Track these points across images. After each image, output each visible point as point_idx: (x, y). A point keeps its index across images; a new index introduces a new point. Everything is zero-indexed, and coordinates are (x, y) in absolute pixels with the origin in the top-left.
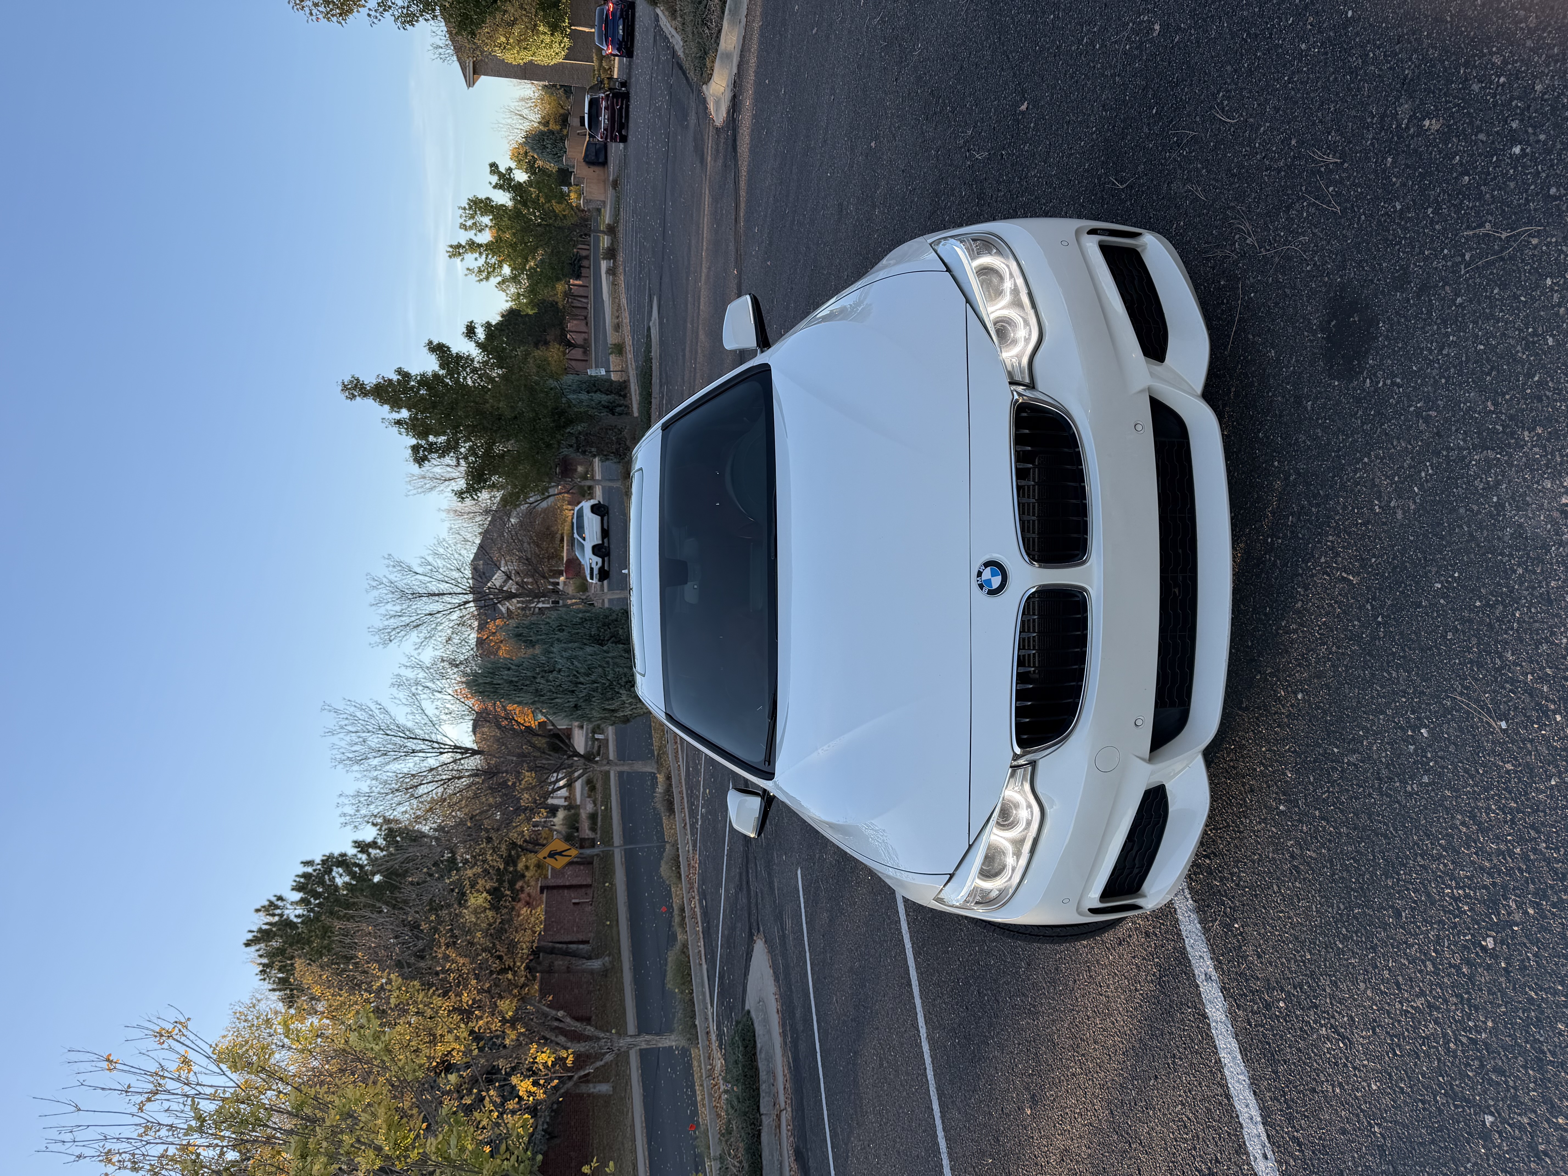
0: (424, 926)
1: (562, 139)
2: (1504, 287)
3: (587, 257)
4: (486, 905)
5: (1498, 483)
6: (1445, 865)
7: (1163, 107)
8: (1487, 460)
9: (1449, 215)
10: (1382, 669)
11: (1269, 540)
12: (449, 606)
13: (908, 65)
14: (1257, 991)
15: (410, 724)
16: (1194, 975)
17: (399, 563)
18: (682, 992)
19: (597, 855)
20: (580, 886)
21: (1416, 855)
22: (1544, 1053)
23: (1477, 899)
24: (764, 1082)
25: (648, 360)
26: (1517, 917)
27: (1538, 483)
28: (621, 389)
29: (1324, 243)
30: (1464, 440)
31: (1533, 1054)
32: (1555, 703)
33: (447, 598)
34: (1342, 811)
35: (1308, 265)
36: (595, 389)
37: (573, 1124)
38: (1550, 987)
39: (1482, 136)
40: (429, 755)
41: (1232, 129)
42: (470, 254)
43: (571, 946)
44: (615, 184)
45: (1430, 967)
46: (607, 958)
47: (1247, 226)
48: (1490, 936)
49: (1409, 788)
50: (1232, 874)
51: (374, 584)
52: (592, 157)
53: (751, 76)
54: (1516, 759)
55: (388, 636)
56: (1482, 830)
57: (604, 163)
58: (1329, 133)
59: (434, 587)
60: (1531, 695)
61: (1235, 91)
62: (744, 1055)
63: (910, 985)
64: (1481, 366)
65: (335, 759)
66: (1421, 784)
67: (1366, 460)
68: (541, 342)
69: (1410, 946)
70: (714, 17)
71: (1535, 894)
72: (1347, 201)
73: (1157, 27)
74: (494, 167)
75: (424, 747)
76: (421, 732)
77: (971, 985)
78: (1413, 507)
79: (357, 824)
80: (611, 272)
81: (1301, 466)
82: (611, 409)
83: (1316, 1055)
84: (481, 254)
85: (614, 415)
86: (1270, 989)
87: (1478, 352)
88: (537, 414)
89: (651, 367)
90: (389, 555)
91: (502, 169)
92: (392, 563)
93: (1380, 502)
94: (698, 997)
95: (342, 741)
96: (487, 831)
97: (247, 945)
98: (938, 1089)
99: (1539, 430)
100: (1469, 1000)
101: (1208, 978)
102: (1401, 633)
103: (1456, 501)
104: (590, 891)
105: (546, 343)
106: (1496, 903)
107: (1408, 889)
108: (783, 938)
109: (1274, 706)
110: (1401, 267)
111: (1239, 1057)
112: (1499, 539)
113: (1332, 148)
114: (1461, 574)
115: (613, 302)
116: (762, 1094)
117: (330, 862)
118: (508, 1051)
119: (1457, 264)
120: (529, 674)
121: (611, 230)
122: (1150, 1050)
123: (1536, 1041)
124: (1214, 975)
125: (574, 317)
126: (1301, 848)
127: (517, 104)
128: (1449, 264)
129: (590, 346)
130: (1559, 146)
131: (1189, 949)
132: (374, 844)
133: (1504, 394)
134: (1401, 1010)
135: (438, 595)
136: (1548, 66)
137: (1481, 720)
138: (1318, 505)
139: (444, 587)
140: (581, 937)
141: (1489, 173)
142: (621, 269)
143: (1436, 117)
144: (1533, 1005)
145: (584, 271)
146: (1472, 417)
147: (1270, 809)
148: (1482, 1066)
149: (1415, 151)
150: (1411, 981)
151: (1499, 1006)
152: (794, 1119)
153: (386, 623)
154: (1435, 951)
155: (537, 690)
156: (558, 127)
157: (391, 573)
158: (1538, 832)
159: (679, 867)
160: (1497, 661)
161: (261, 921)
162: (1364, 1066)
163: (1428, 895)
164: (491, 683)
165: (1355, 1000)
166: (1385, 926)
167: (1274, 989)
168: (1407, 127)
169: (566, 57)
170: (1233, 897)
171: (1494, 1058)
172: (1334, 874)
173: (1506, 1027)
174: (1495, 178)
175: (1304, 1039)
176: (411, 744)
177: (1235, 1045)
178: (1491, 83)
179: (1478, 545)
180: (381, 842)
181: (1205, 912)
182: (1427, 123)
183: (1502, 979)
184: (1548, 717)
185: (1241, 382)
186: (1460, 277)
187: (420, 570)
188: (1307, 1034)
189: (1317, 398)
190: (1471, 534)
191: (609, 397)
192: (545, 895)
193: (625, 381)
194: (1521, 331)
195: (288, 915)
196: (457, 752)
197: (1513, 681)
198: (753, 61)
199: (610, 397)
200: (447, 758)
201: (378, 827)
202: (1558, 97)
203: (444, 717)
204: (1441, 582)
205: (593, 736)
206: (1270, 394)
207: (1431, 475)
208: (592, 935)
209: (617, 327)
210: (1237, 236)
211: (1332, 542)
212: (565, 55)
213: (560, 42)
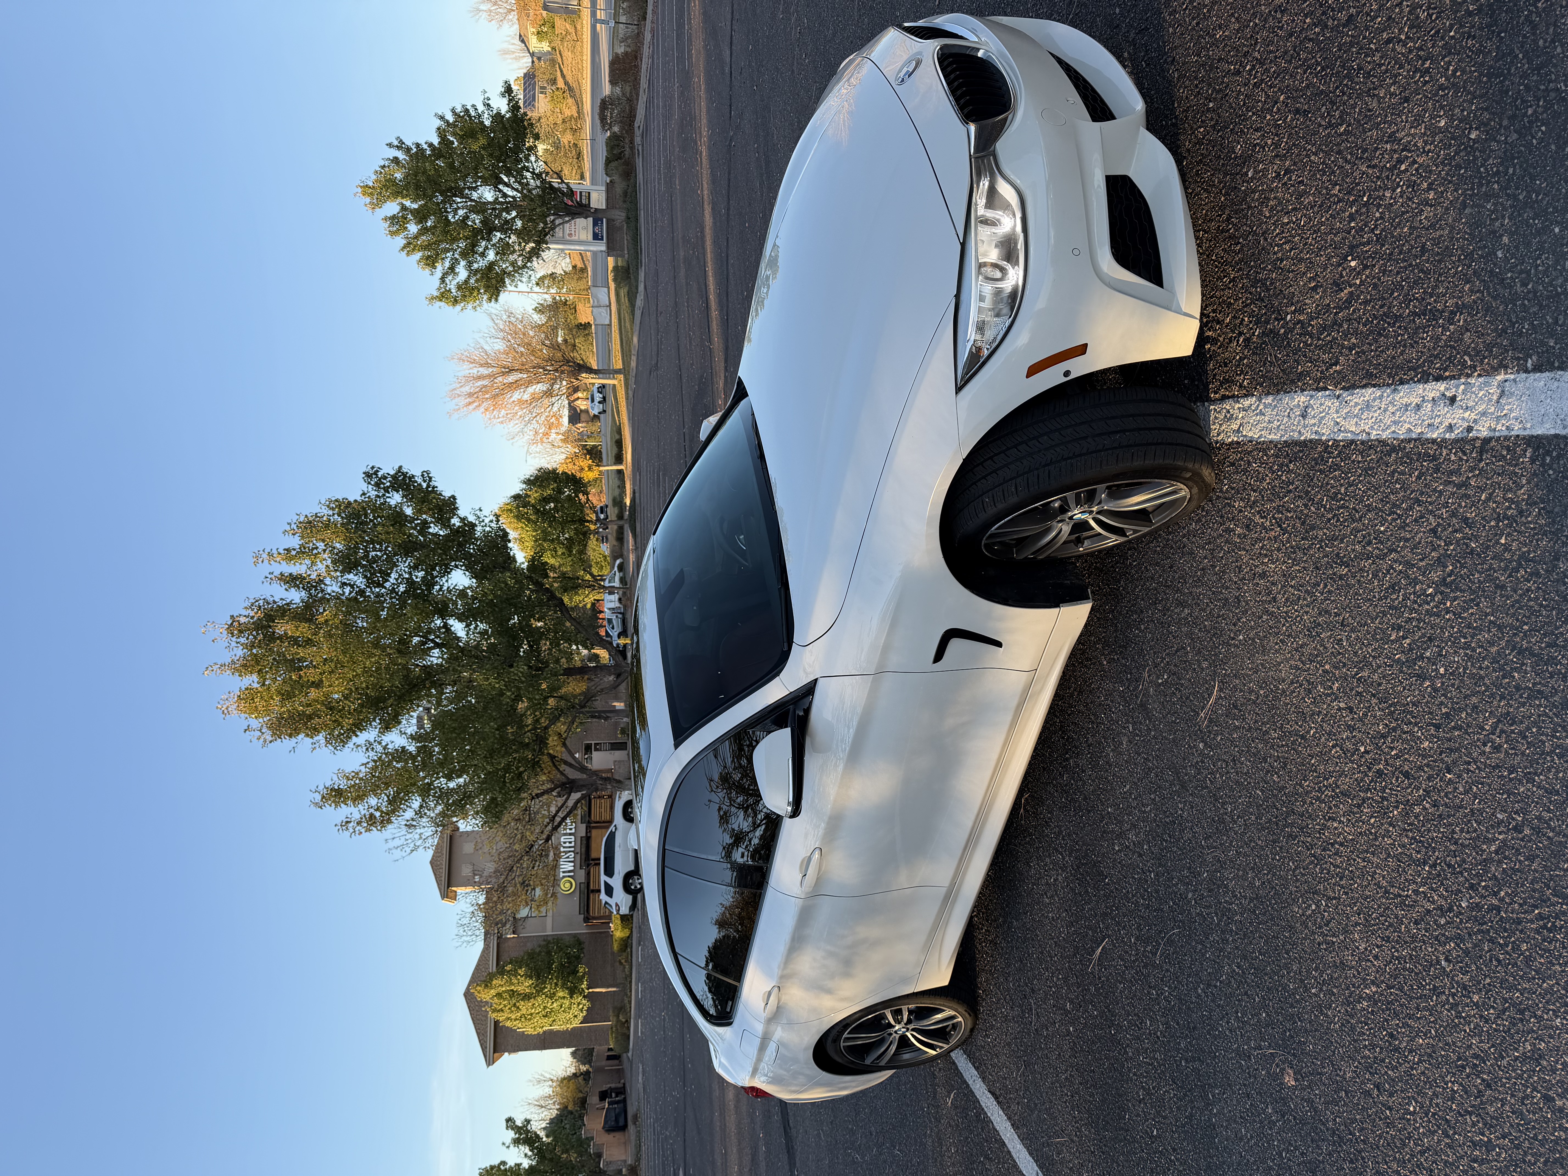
52: (612, 1125)
57: (624, 1127)
74: (510, 1122)
169: (585, 1020)
212: (585, 1017)
213: (579, 1004)
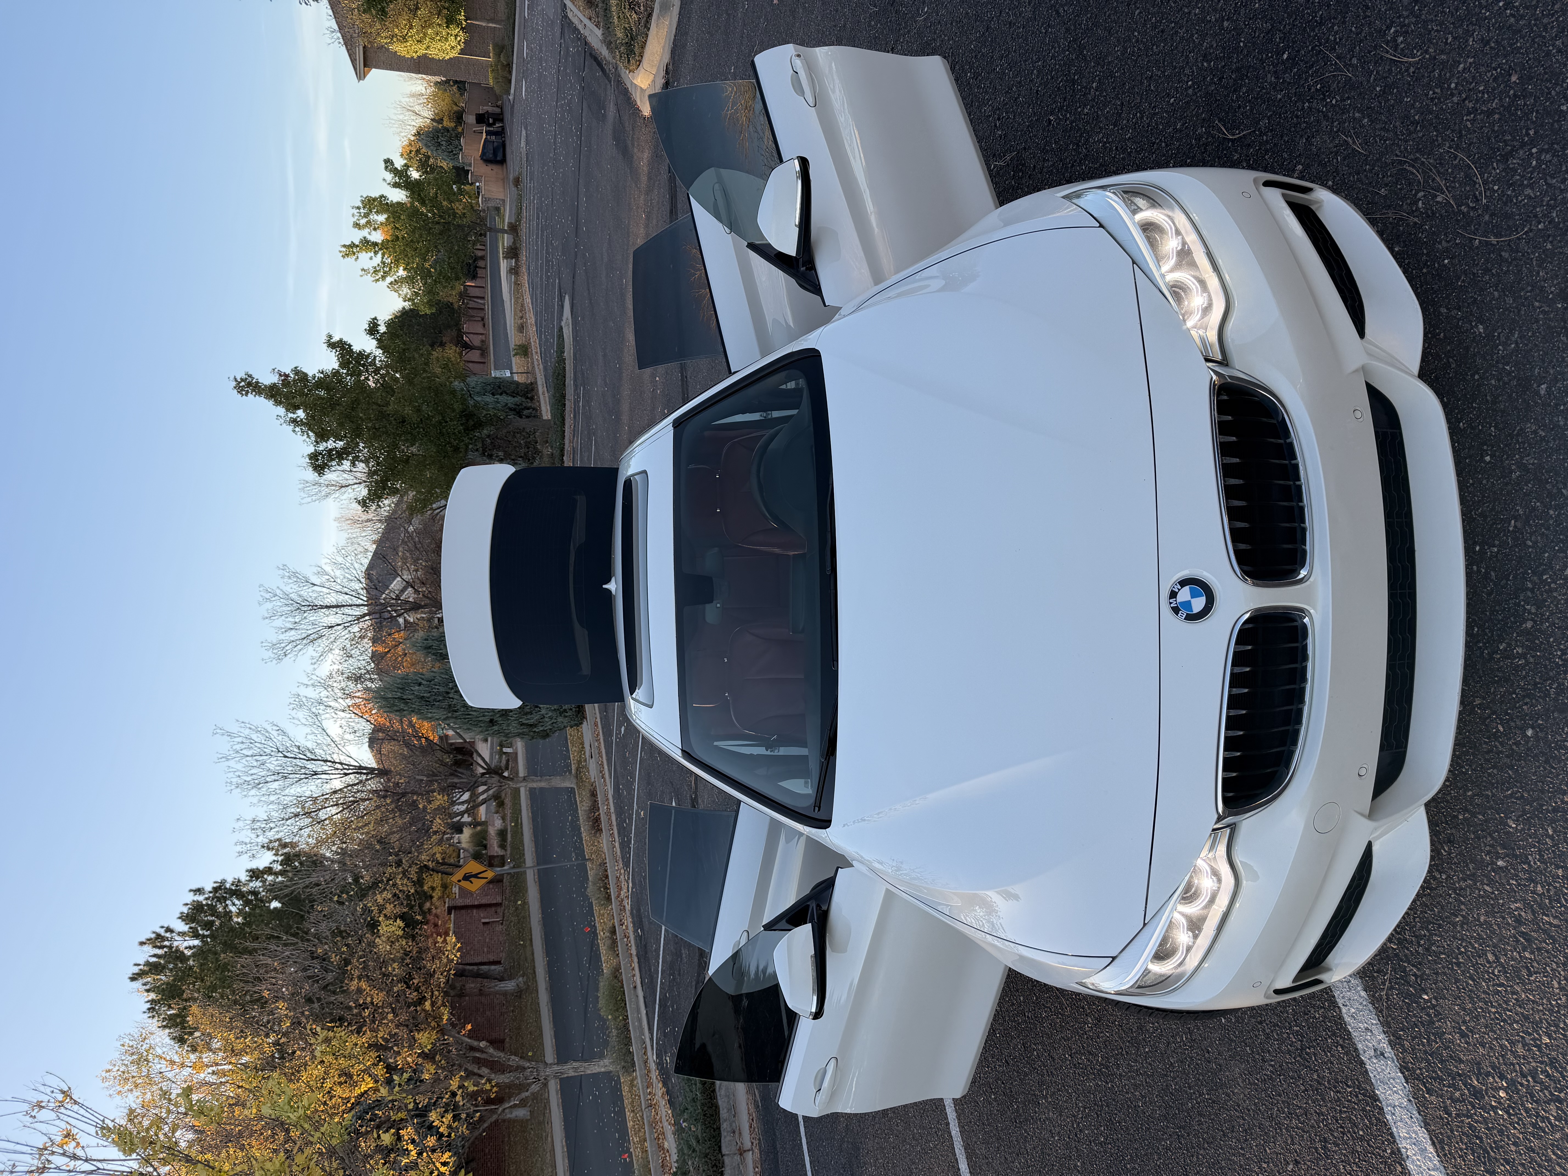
0: (335, 959)
1: (458, 136)
3: (483, 258)
4: (401, 933)
7: (1298, 51)
11: (1478, 548)
12: (350, 619)
13: (909, 32)
14: (1460, 1075)
15: (310, 745)
16: (1356, 1050)
17: (295, 574)
18: (615, 1018)
19: (509, 873)
20: (491, 906)
24: (725, 1120)
25: (561, 361)
28: (528, 391)
33: (347, 610)
35: (1539, 223)
36: (500, 391)
37: (487, 1151)
40: (332, 776)
41: (1412, 70)
42: (364, 253)
43: (482, 967)
44: (517, 182)
46: (521, 979)
51: (268, 596)
52: (490, 156)
55: (281, 651)
57: (505, 162)
59: (332, 599)
61: (1415, 24)
62: (703, 1093)
65: (231, 783)
68: (437, 343)
74: (388, 162)
75: (326, 768)
76: (321, 751)
77: (1012, 1038)
79: (253, 851)
80: (514, 271)
81: (1529, 460)
82: (518, 411)
83: (1559, 1157)
84: (376, 253)
85: (521, 417)
86: (1481, 1074)
88: (443, 417)
89: (564, 368)
90: (284, 565)
91: (397, 166)
92: (287, 574)
94: (633, 1024)
95: (239, 765)
96: (397, 854)
97: (133, 979)
98: (967, 1147)
101: (1379, 1054)
104: (500, 910)
105: (442, 345)
109: (1485, 743)
111: (1431, 1149)
115: (516, 302)
116: (724, 1134)
117: (222, 892)
120: (442, 689)
121: (514, 229)
122: (1287, 1130)
124: (1389, 1051)
125: (471, 318)
126: (1533, 912)
127: (407, 100)
129: (488, 348)
131: (1347, 1019)
132: (269, 870)
135: (337, 606)
139: (343, 599)
140: (491, 958)
142: (524, 269)
145: (479, 271)
147: (1481, 865)
152: (763, 1161)
153: (282, 637)
155: (450, 705)
156: (453, 125)
157: (287, 584)
159: (608, 888)
161: (147, 954)
164: (401, 699)
167: (1488, 1074)
169: (462, 52)
170: (1420, 964)
175: (1540, 1138)
176: (310, 765)
177: (1423, 1135)
180: (278, 867)
181: (1373, 978)
187: (316, 580)
188: (1544, 1132)
191: (516, 399)
192: (453, 915)
193: (532, 383)
195: (178, 947)
196: (361, 773)
199: (518, 399)
200: (351, 779)
201: (274, 852)
203: (347, 737)
205: (501, 750)
206: (1477, 377)
208: (503, 955)
209: (521, 328)
210: (1421, 194)
212: (461, 50)
213: (456, 36)
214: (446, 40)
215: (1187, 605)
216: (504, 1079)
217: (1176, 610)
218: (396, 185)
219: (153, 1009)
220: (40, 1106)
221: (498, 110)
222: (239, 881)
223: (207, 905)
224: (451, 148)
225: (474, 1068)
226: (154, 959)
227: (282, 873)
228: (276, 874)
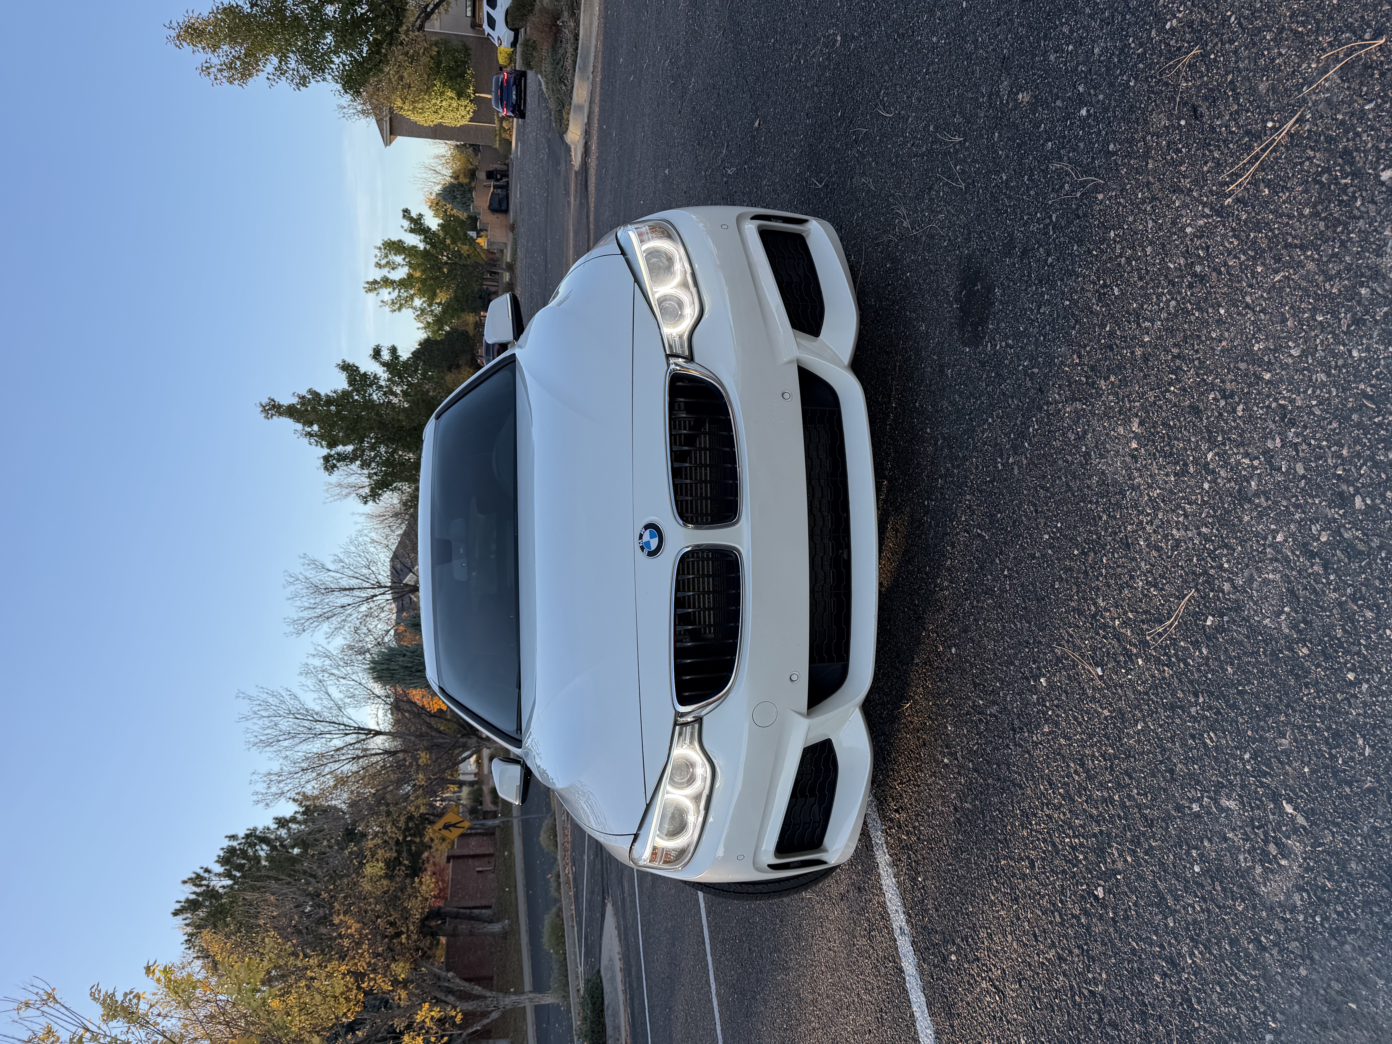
0: (324, 895)
1: (470, 191)
2: (1080, 243)
4: (382, 874)
5: (1085, 432)
6: (1064, 814)
7: (845, 110)
8: (1076, 411)
9: (1039, 180)
10: (1010, 621)
12: (358, 600)
13: (687, 98)
14: (937, 944)
15: (318, 709)
16: (892, 929)
17: (314, 562)
18: (556, 953)
19: (499, 826)
20: (484, 856)
21: (1043, 804)
22: (1146, 1005)
23: (1089, 848)
24: (611, 1037)
26: (1120, 865)
27: (1113, 430)
29: (955, 218)
30: (1059, 394)
31: (1137, 1007)
32: (1136, 648)
33: (356, 593)
34: (988, 762)
35: (945, 241)
38: (1147, 937)
39: (1059, 103)
40: (335, 736)
41: (891, 123)
42: (384, 289)
43: (475, 911)
44: (513, 228)
45: (1058, 919)
46: (506, 922)
47: (903, 211)
48: (1100, 885)
49: (1035, 738)
50: (914, 828)
51: (291, 580)
53: (596, 125)
54: (1111, 704)
55: (301, 627)
56: (1090, 778)
57: (506, 211)
58: (955, 116)
59: (345, 583)
60: (1119, 641)
61: (891, 87)
63: (704, 943)
64: (1068, 321)
65: (249, 742)
66: (1043, 734)
67: (990, 420)
68: (454, 367)
69: (1042, 897)
70: (569, 76)
71: (1132, 842)
72: (969, 177)
73: (839, 38)
75: (331, 728)
76: (328, 715)
78: (1025, 462)
79: (268, 801)
81: (945, 431)
83: (980, 1008)
84: (394, 289)
86: (946, 942)
87: (1064, 308)
90: (304, 554)
91: (414, 215)
92: (307, 562)
93: (1002, 459)
94: (570, 957)
95: (256, 725)
96: (387, 805)
97: (176, 913)
99: (1112, 378)
100: (1088, 951)
101: (902, 933)
102: (1022, 585)
103: (1055, 453)
104: (492, 860)
105: (458, 367)
106: (1103, 851)
107: (1038, 840)
108: (623, 900)
109: (936, 661)
110: (1008, 233)
112: (1088, 487)
113: (958, 131)
114: (1062, 524)
117: (253, 838)
118: (402, 1011)
119: (1046, 226)
121: (511, 267)
123: (1140, 993)
124: (907, 929)
126: (961, 801)
127: (431, 161)
128: (1042, 226)
130: (1113, 103)
131: (888, 904)
132: (293, 820)
133: (1085, 346)
134: (1039, 962)
135: (349, 589)
136: (1102, 29)
137: (1084, 668)
138: (958, 467)
139: (354, 583)
140: (484, 903)
141: (1065, 137)
143: (1026, 89)
144: (1135, 955)
146: (1063, 371)
147: (938, 762)
148: (1101, 1019)
149: (1014, 123)
150: (1045, 933)
151: (1111, 957)
153: (301, 614)
154: (1061, 901)
156: (467, 181)
157: (307, 570)
158: (1131, 778)
159: (556, 836)
160: (1093, 608)
161: (188, 892)
162: (1015, 1020)
163: (1054, 845)
164: (388, 669)
165: (1005, 952)
166: (1024, 877)
167: (948, 942)
168: (1008, 103)
169: (471, 120)
170: (916, 851)
171: (1109, 1011)
172: (985, 826)
173: (1116, 980)
174: (1070, 141)
175: (971, 993)
176: (319, 727)
177: (923, 999)
178: (1063, 51)
179: (1073, 495)
180: (301, 817)
181: (897, 866)
182: (1020, 96)
183: (1111, 930)
184: (1132, 661)
185: (903, 356)
186: (1050, 238)
187: (332, 567)
188: (973, 987)
189: (954, 365)
190: (1067, 485)
192: (451, 864)
194: (1094, 283)
195: (214, 886)
196: (361, 733)
197: (1105, 626)
198: (596, 110)
200: (351, 739)
201: (298, 803)
202: (1111, 57)
203: (347, 700)
204: (1049, 534)
206: (923, 365)
207: (1037, 430)
208: (493, 900)
210: (897, 221)
211: (969, 501)
212: (471, 118)
213: (466, 106)
214: (458, 109)
215: (648, 543)
216: (469, 1006)
217: (642, 548)
218: (412, 231)
219: (189, 940)
220: (27, 1005)
221: (504, 167)
222: (268, 829)
223: (240, 849)
224: (464, 200)
225: (441, 996)
226: (193, 897)
227: (305, 822)
228: (298, 823)
